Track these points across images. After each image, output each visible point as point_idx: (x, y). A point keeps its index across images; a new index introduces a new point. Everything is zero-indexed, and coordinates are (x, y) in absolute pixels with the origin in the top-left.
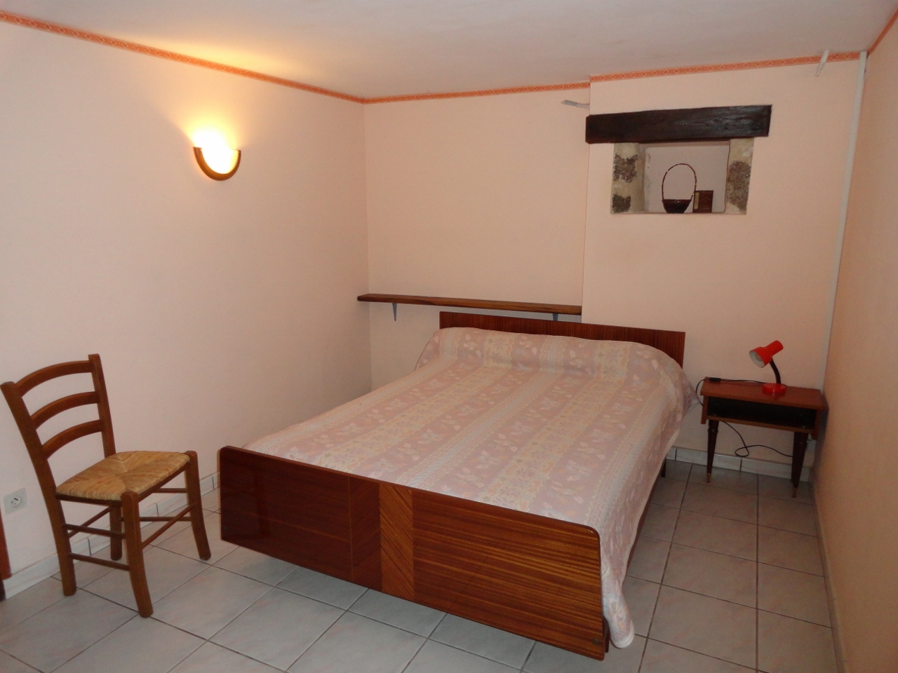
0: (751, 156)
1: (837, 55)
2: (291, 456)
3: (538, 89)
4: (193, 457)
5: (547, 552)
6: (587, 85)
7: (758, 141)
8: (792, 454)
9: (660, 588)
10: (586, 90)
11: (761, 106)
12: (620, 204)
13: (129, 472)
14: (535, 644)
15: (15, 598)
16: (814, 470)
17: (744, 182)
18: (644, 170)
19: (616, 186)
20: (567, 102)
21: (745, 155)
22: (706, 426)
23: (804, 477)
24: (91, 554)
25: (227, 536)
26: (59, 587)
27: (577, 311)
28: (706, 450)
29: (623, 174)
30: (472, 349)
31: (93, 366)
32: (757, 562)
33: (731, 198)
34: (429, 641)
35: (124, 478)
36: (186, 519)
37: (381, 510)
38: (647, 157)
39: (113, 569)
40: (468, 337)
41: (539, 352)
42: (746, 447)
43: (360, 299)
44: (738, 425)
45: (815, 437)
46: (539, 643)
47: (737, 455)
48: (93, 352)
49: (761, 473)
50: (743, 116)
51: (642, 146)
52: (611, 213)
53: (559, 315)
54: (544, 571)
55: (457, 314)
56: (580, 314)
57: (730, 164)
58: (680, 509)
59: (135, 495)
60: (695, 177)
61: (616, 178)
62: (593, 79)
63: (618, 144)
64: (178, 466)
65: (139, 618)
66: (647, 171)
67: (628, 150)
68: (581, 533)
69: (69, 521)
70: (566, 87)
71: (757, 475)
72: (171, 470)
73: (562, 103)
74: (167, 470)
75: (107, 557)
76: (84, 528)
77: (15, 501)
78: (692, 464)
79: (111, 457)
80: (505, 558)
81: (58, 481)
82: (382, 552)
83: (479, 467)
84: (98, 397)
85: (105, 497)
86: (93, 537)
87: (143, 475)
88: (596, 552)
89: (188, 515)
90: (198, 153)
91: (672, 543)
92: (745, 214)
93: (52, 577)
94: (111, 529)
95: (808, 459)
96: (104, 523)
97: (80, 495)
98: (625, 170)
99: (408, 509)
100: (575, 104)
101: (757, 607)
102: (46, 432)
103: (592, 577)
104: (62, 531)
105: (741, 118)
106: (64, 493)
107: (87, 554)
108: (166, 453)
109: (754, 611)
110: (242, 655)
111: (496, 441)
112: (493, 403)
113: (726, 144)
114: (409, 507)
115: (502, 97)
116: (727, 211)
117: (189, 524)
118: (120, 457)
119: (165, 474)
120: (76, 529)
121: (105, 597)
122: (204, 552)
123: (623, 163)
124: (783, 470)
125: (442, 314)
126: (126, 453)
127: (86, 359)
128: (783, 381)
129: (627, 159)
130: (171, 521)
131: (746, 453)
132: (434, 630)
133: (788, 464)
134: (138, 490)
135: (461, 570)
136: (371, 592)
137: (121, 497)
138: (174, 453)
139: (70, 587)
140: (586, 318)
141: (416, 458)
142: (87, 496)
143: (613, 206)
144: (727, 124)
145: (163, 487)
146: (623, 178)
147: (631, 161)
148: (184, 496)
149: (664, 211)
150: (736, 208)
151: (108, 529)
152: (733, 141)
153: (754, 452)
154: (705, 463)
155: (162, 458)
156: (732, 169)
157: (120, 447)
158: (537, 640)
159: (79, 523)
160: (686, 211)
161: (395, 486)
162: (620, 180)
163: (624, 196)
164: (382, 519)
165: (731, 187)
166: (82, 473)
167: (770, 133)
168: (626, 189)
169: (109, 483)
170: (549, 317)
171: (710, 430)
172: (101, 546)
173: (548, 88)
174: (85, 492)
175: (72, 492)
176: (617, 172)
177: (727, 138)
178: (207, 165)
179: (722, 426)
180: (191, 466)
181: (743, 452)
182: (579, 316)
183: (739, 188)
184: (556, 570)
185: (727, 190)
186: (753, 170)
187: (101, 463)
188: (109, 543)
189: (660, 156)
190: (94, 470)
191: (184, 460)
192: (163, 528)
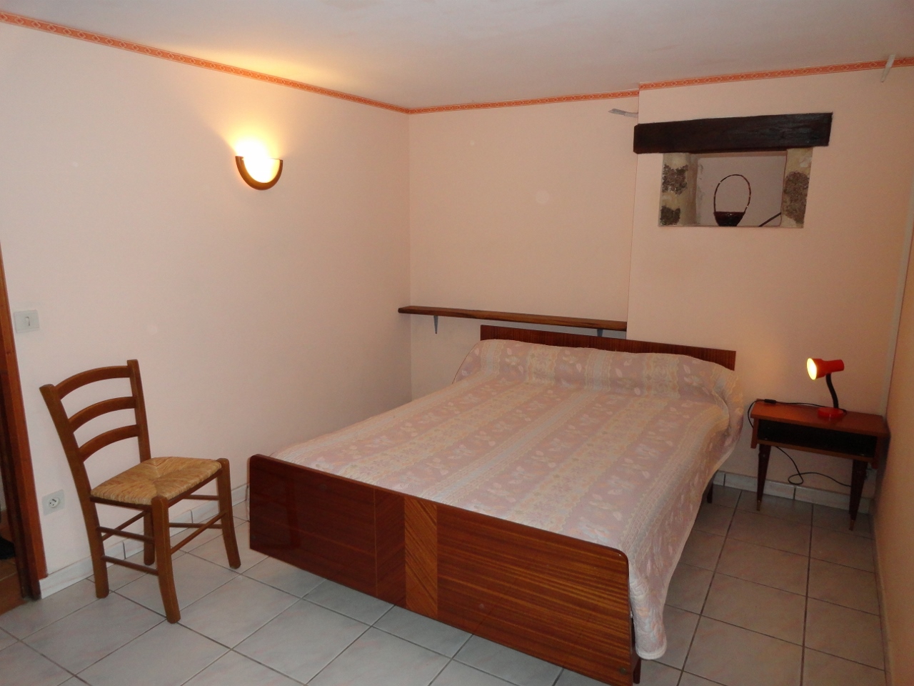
0: (810, 166)
1: (904, 59)
2: (317, 465)
3: (586, 97)
4: (224, 464)
5: (573, 574)
6: (636, 94)
7: (817, 151)
8: (850, 484)
9: (699, 620)
10: (635, 98)
11: (820, 114)
12: (669, 217)
13: (161, 478)
14: (563, 671)
15: (50, 598)
16: (874, 502)
17: (801, 194)
18: (695, 180)
19: (665, 197)
20: (615, 111)
21: (803, 165)
22: (757, 451)
23: (863, 508)
24: (125, 558)
25: (255, 545)
26: (92, 588)
27: (622, 327)
28: (756, 475)
29: (673, 185)
30: (514, 364)
31: (130, 371)
32: (807, 597)
33: (787, 211)
34: (452, 661)
35: (157, 483)
36: (217, 527)
37: (406, 524)
38: (699, 168)
39: (144, 574)
40: (509, 352)
41: (583, 368)
42: (799, 474)
43: (401, 311)
44: (791, 450)
45: (875, 466)
46: (566, 671)
47: (791, 483)
48: (132, 358)
49: (817, 503)
50: (801, 125)
51: (694, 156)
52: (659, 226)
53: (604, 331)
54: (571, 594)
55: (497, 327)
56: (625, 330)
57: (786, 175)
58: (726, 538)
59: (165, 500)
60: (750, 189)
61: (665, 189)
62: (642, 87)
63: (667, 154)
64: (209, 473)
65: (166, 624)
66: (700, 183)
67: (678, 160)
68: (609, 556)
69: (102, 524)
70: (614, 95)
71: (813, 505)
72: (202, 477)
73: (610, 111)
74: (198, 476)
75: (140, 561)
76: (118, 532)
77: (53, 502)
78: (742, 490)
79: (146, 461)
80: (531, 579)
81: (94, 483)
82: (407, 567)
83: (512, 482)
84: (135, 402)
85: (137, 502)
86: (128, 541)
87: (174, 481)
88: (624, 576)
89: (219, 522)
90: (239, 161)
91: (715, 572)
92: (802, 227)
93: (87, 578)
94: (145, 533)
95: (868, 490)
96: (138, 528)
97: (113, 498)
98: (673, 180)
99: (433, 524)
100: (623, 113)
101: (804, 644)
102: (83, 435)
103: (620, 603)
104: (96, 534)
105: (799, 127)
106: (98, 495)
107: (121, 558)
108: (198, 460)
109: (801, 648)
110: (264, 665)
111: (533, 457)
112: (530, 420)
113: (783, 155)
114: (434, 522)
115: (547, 106)
116: (783, 224)
117: (219, 532)
118: (154, 462)
119: (196, 481)
120: (110, 532)
121: (136, 601)
122: (234, 561)
123: (673, 174)
124: (840, 501)
125: (483, 327)
126: (160, 459)
127: (125, 364)
128: (841, 406)
129: (677, 170)
130: (201, 528)
131: (800, 481)
132: (459, 650)
133: (846, 494)
134: (169, 495)
135: (485, 590)
136: (397, 609)
137: (152, 502)
138: (207, 460)
139: (102, 589)
140: (632, 335)
141: (444, 473)
142: (120, 500)
143: (661, 219)
144: (784, 132)
145: (193, 494)
146: (673, 190)
147: (681, 172)
148: (215, 504)
149: (716, 224)
150: (793, 222)
151: (142, 534)
152: (790, 151)
153: (808, 480)
154: (755, 489)
155: (194, 465)
156: (789, 180)
157: (155, 452)
158: (564, 667)
159: (113, 526)
160: (739, 225)
161: (420, 501)
162: (671, 192)
163: (674, 208)
164: (406, 533)
165: (788, 199)
166: (117, 477)
167: (830, 143)
168: (675, 201)
169: (141, 487)
170: (593, 333)
171: (760, 455)
172: (135, 551)
173: (596, 97)
174: (118, 496)
175: (106, 495)
176: (666, 183)
177: (782, 148)
178: (248, 175)
179: (775, 452)
180: (222, 474)
181: (797, 480)
182: (624, 332)
183: (796, 201)
184: (583, 594)
185: (783, 201)
186: (811, 182)
187: (136, 467)
188: (142, 549)
189: (713, 167)
190: (128, 475)
191: (215, 467)
192: (192, 535)
